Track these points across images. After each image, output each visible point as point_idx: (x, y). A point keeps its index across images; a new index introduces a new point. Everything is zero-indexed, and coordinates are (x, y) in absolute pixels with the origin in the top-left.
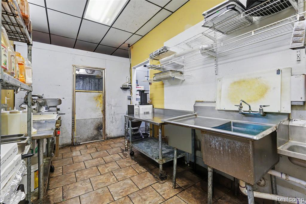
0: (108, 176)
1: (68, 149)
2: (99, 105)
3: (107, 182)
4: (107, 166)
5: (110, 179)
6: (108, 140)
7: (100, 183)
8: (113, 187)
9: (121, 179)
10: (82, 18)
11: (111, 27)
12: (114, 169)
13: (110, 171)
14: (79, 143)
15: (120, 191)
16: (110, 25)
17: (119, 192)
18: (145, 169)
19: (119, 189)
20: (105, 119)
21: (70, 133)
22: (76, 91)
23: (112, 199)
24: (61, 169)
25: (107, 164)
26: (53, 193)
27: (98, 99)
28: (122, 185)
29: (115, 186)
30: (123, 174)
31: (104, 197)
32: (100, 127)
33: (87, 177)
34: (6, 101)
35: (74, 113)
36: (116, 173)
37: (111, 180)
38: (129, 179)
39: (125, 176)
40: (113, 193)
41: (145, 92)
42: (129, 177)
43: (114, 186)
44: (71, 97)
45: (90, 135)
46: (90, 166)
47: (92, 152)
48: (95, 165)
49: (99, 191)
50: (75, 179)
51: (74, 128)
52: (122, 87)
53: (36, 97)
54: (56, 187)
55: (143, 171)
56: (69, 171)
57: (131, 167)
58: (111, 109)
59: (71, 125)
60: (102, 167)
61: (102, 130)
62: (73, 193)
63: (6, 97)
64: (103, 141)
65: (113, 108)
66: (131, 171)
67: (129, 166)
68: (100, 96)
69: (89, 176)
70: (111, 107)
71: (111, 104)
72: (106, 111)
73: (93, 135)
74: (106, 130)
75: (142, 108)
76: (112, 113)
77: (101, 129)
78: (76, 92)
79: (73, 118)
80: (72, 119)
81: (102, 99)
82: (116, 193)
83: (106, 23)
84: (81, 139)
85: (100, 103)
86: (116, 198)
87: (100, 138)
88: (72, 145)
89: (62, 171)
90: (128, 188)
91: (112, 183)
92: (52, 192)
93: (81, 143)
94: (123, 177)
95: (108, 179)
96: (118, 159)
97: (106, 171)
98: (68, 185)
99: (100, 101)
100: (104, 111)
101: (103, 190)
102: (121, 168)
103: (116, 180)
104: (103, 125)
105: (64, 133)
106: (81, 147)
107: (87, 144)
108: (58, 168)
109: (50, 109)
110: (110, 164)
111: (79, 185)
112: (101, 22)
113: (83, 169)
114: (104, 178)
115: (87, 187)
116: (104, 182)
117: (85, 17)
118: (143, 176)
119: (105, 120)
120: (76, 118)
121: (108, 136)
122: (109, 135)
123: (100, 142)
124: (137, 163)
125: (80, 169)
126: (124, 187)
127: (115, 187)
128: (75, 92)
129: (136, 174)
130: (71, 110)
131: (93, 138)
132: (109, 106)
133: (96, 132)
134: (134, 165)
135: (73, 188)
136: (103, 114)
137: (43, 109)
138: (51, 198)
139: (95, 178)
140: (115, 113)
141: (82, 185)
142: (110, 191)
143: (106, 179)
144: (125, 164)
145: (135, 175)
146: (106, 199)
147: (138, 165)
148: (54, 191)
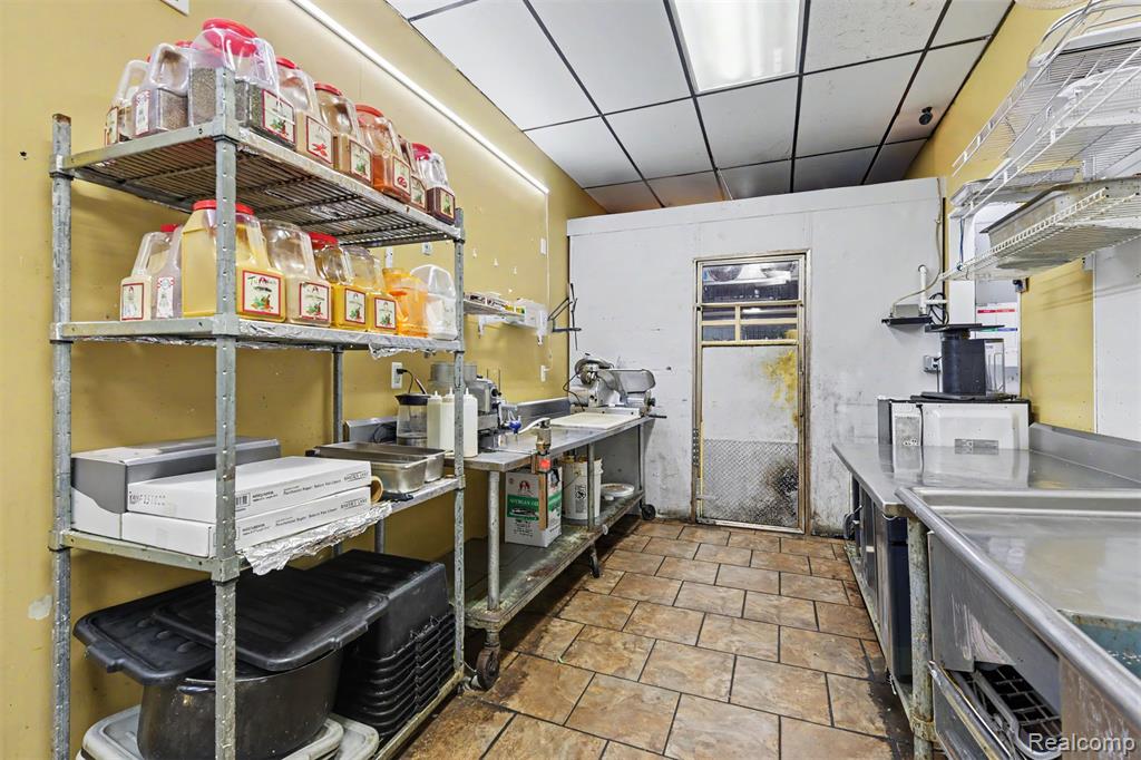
0: (713, 663)
1: (675, 529)
2: (783, 396)
3: (690, 681)
4: (737, 628)
5: (710, 677)
6: (820, 539)
7: (671, 670)
8: (694, 710)
9: (745, 698)
10: (694, 96)
11: (801, 74)
12: (751, 650)
13: (734, 649)
14: (711, 521)
15: (703, 738)
16: (794, 70)
17: (697, 739)
18: (880, 723)
19: (709, 727)
20: (809, 452)
21: (688, 478)
22: (704, 343)
23: (660, 746)
24: (617, 579)
25: (742, 621)
26: (557, 629)
27: (778, 372)
28: (727, 723)
29: (705, 710)
30: (768, 685)
31: (645, 720)
32: (789, 481)
33: (654, 631)
34: (543, 375)
35: (697, 417)
36: (743, 668)
37: (709, 685)
38: (776, 718)
39: (770, 697)
40: (680, 728)
41: (973, 335)
42: (782, 712)
43: (701, 708)
44: (690, 366)
45: (749, 503)
46: (690, 604)
47: (729, 561)
48: (704, 608)
49: (650, 693)
50: (622, 622)
51: (698, 467)
52: (887, 317)
53: (595, 367)
54: (574, 618)
55: (865, 723)
56: (630, 592)
57: (822, 680)
58: (836, 412)
59: (690, 455)
60: (718, 623)
61: (793, 494)
62: (591, 656)
63: (543, 367)
64: (799, 537)
65: (842, 408)
66: (810, 692)
67: (817, 672)
68: (789, 359)
69: (660, 634)
70: (836, 405)
71: (833, 394)
72: (812, 419)
73: (760, 506)
74: (813, 496)
75: (943, 420)
76: (842, 428)
77: (792, 487)
78: (703, 346)
79: (696, 434)
80: (694, 435)
81: (795, 371)
82: (690, 734)
83: (777, 73)
84: (717, 508)
85: (789, 386)
86: (671, 751)
87: (786, 519)
88: (693, 519)
89: (613, 585)
90: (741, 746)
91: (703, 693)
92: (558, 624)
93: (719, 523)
94: (757, 699)
95: (701, 673)
96: (797, 625)
97: (720, 645)
98: (598, 627)
99: (789, 378)
100: (803, 418)
101: (658, 698)
102: (779, 662)
103: (724, 691)
104: (801, 475)
105: (672, 476)
106: (712, 536)
107: (737, 530)
108: (614, 573)
109: (630, 399)
110: (753, 627)
111: (619, 645)
112: (757, 75)
113: (663, 602)
114: (696, 663)
115: (631, 660)
116: (683, 675)
117: (700, 89)
118: (845, 746)
119: (805, 454)
120: (705, 434)
121: (820, 523)
122: (824, 516)
123: (787, 536)
124: (866, 675)
125: (656, 600)
126: (730, 733)
127: (700, 712)
128: (699, 347)
129: (823, 720)
130: (688, 408)
131: (759, 516)
132: (825, 398)
133: (770, 497)
134: (845, 679)
135: (600, 642)
136: (800, 432)
137: (615, 398)
138: (547, 639)
139: (669, 648)
140: (856, 432)
141: (625, 649)
142: (677, 715)
143: (696, 667)
144: (809, 653)
145: (815, 719)
146: (644, 730)
147: (865, 687)
148: (562, 626)
